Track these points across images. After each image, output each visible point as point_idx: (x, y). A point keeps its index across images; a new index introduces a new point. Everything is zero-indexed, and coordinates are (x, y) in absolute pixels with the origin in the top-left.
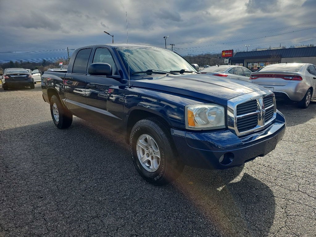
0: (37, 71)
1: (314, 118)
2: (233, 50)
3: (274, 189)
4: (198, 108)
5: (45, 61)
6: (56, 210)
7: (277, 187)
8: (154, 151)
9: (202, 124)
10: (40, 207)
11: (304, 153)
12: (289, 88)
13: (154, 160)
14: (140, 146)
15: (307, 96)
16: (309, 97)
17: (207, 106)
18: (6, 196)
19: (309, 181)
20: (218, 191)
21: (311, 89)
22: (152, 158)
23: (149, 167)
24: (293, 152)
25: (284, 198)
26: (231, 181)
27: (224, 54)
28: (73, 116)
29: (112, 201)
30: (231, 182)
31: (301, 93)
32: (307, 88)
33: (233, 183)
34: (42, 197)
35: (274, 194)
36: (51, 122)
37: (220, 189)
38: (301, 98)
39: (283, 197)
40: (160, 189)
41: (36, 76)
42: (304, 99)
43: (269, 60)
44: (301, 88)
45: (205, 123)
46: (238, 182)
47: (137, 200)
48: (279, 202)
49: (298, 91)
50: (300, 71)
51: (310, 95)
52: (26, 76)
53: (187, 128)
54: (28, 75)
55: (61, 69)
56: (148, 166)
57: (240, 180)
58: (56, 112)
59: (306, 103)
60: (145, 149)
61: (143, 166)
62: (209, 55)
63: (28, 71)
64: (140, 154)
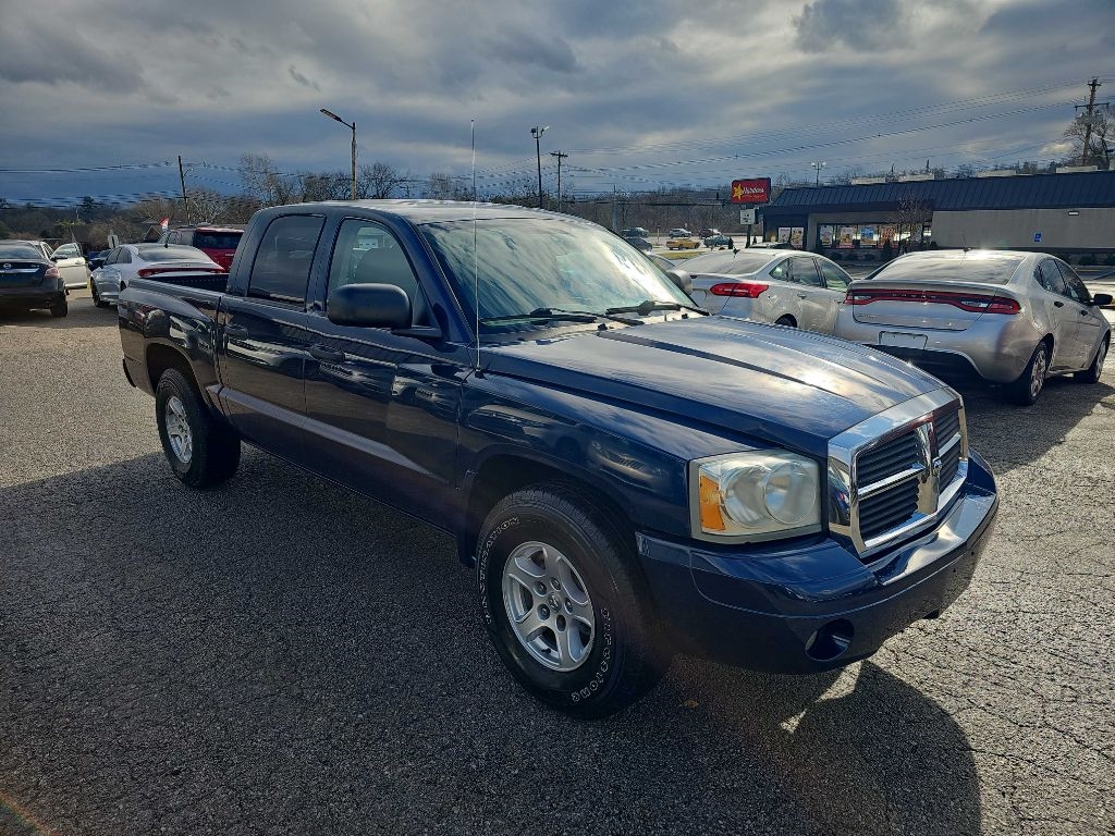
0: (73, 247)
1: (1060, 443)
2: (769, 179)
3: (967, 720)
4: (737, 470)
5: (88, 200)
6: (239, 822)
7: (975, 714)
8: (567, 600)
9: (747, 523)
10: (178, 810)
11: (1044, 582)
12: (976, 339)
13: (569, 631)
14: (516, 578)
15: (1035, 366)
16: (1040, 367)
17: (765, 461)
18: (44, 771)
19: (1073, 685)
20: (786, 732)
21: (1048, 340)
22: (562, 623)
23: (548, 651)
24: (1012, 577)
25: (1003, 756)
26: (823, 693)
27: (739, 192)
28: (242, 442)
29: (429, 783)
30: (823, 697)
31: (1014, 355)
32: (1035, 339)
33: (832, 700)
34: (176, 773)
35: (969, 739)
36: (154, 458)
37: (791, 725)
38: (1017, 373)
39: (1001, 750)
40: (591, 730)
41: (70, 266)
42: (1026, 376)
43: (891, 216)
44: (1017, 340)
45: (755, 516)
46: (848, 697)
47: (515, 775)
48: (989, 769)
49: (1006, 350)
50: (1014, 281)
51: (1043, 363)
52: (34, 270)
53: (696, 535)
54: (43, 268)
55: (166, 246)
56: (545, 647)
57: (852, 688)
58: (180, 426)
59: (1033, 387)
60: (535, 592)
61: (528, 646)
62: (685, 192)
63: (39, 247)
64: (513, 605)
